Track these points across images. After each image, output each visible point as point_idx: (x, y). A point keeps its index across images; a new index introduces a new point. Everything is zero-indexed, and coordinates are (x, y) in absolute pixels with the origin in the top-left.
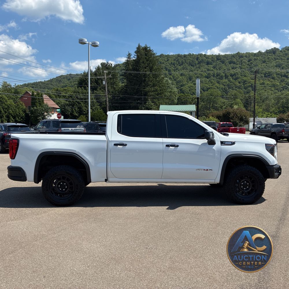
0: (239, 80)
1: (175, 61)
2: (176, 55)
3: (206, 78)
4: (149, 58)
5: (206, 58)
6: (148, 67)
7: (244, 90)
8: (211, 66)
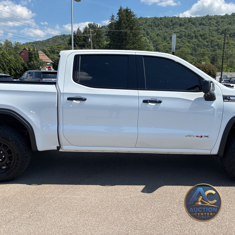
0: (207, 40)
1: (152, 23)
2: (153, 17)
3: (178, 38)
4: (130, 19)
5: (179, 20)
6: (129, 27)
7: (211, 48)
8: (184, 27)
